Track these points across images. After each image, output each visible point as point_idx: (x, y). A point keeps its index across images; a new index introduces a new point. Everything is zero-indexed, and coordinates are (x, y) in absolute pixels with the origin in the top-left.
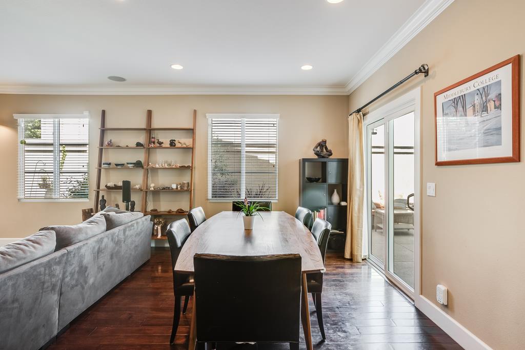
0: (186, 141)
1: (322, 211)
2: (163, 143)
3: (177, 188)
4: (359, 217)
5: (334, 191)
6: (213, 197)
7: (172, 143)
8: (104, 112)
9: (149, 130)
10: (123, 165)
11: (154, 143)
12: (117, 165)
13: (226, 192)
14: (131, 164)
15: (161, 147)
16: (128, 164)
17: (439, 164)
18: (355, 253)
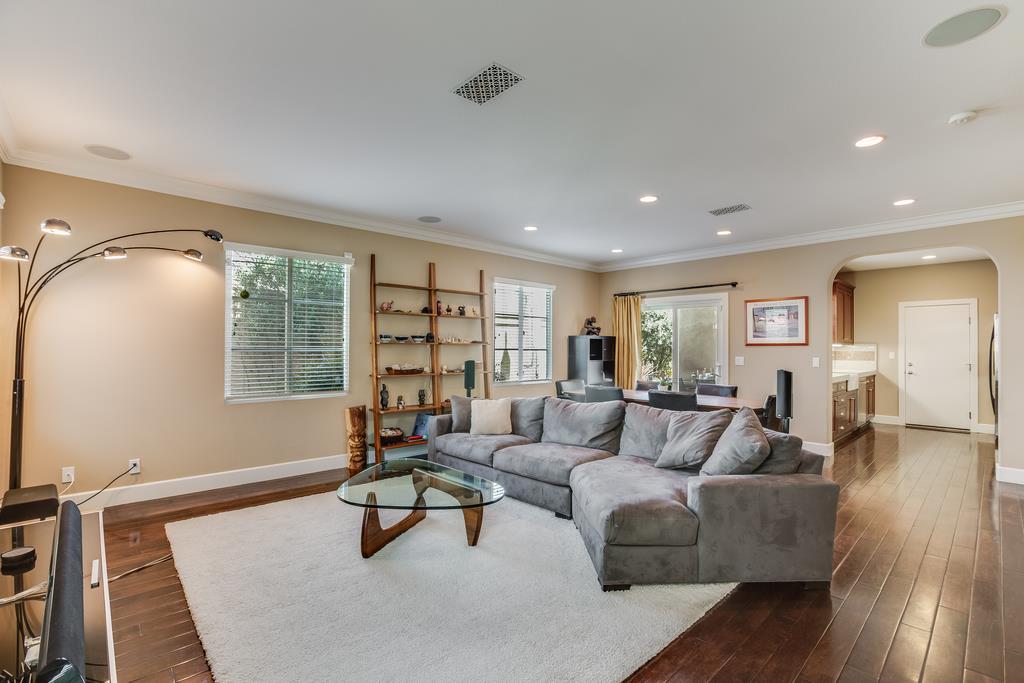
2: (451, 310)
7: (462, 312)
8: (373, 257)
9: (431, 291)
10: (406, 338)
12: (398, 339)
14: (421, 337)
15: (448, 315)
16: (413, 337)
17: (747, 345)
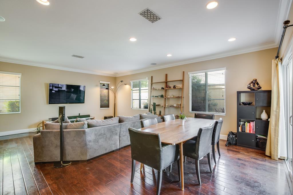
0: (179, 85)
1: (252, 123)
2: (171, 87)
3: (176, 106)
4: (275, 129)
5: (263, 111)
6: (192, 111)
7: (174, 87)
8: (152, 77)
9: (166, 82)
10: (157, 96)
11: (168, 87)
12: (155, 97)
13: (199, 109)
15: (170, 89)
18: (272, 153)
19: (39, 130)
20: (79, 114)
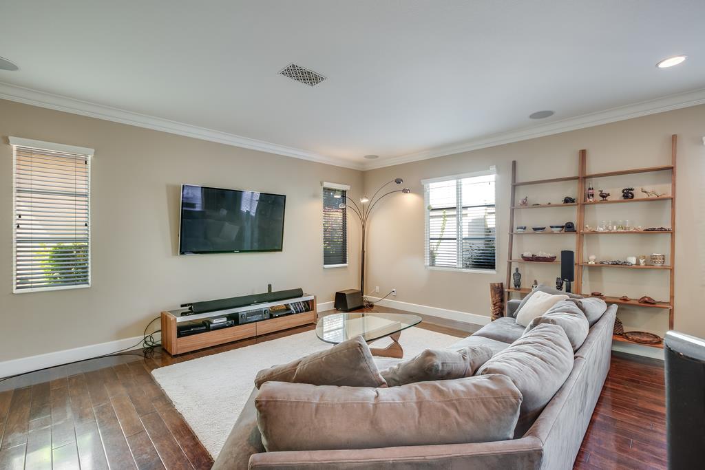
0: (656, 188)
2: (609, 195)
3: (638, 263)
8: (514, 163)
9: (583, 178)
10: (544, 228)
12: (535, 229)
14: (557, 227)
16: (552, 227)
19: (151, 344)
20: (270, 286)
